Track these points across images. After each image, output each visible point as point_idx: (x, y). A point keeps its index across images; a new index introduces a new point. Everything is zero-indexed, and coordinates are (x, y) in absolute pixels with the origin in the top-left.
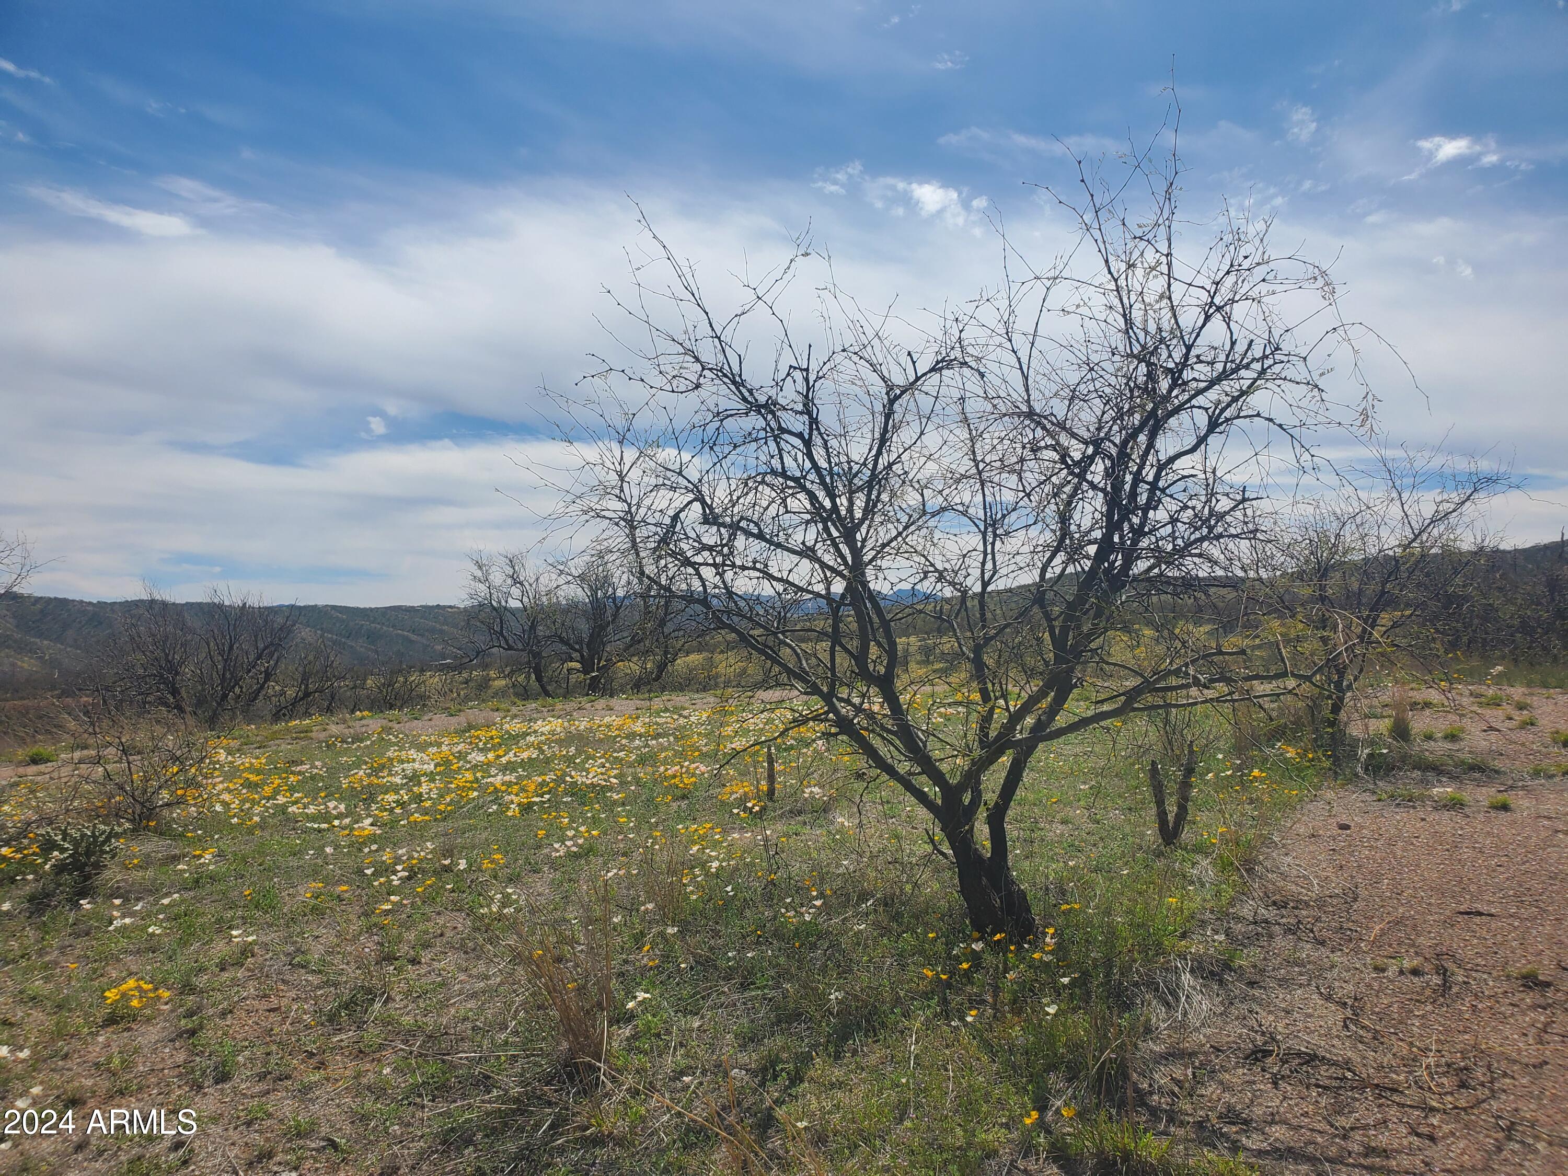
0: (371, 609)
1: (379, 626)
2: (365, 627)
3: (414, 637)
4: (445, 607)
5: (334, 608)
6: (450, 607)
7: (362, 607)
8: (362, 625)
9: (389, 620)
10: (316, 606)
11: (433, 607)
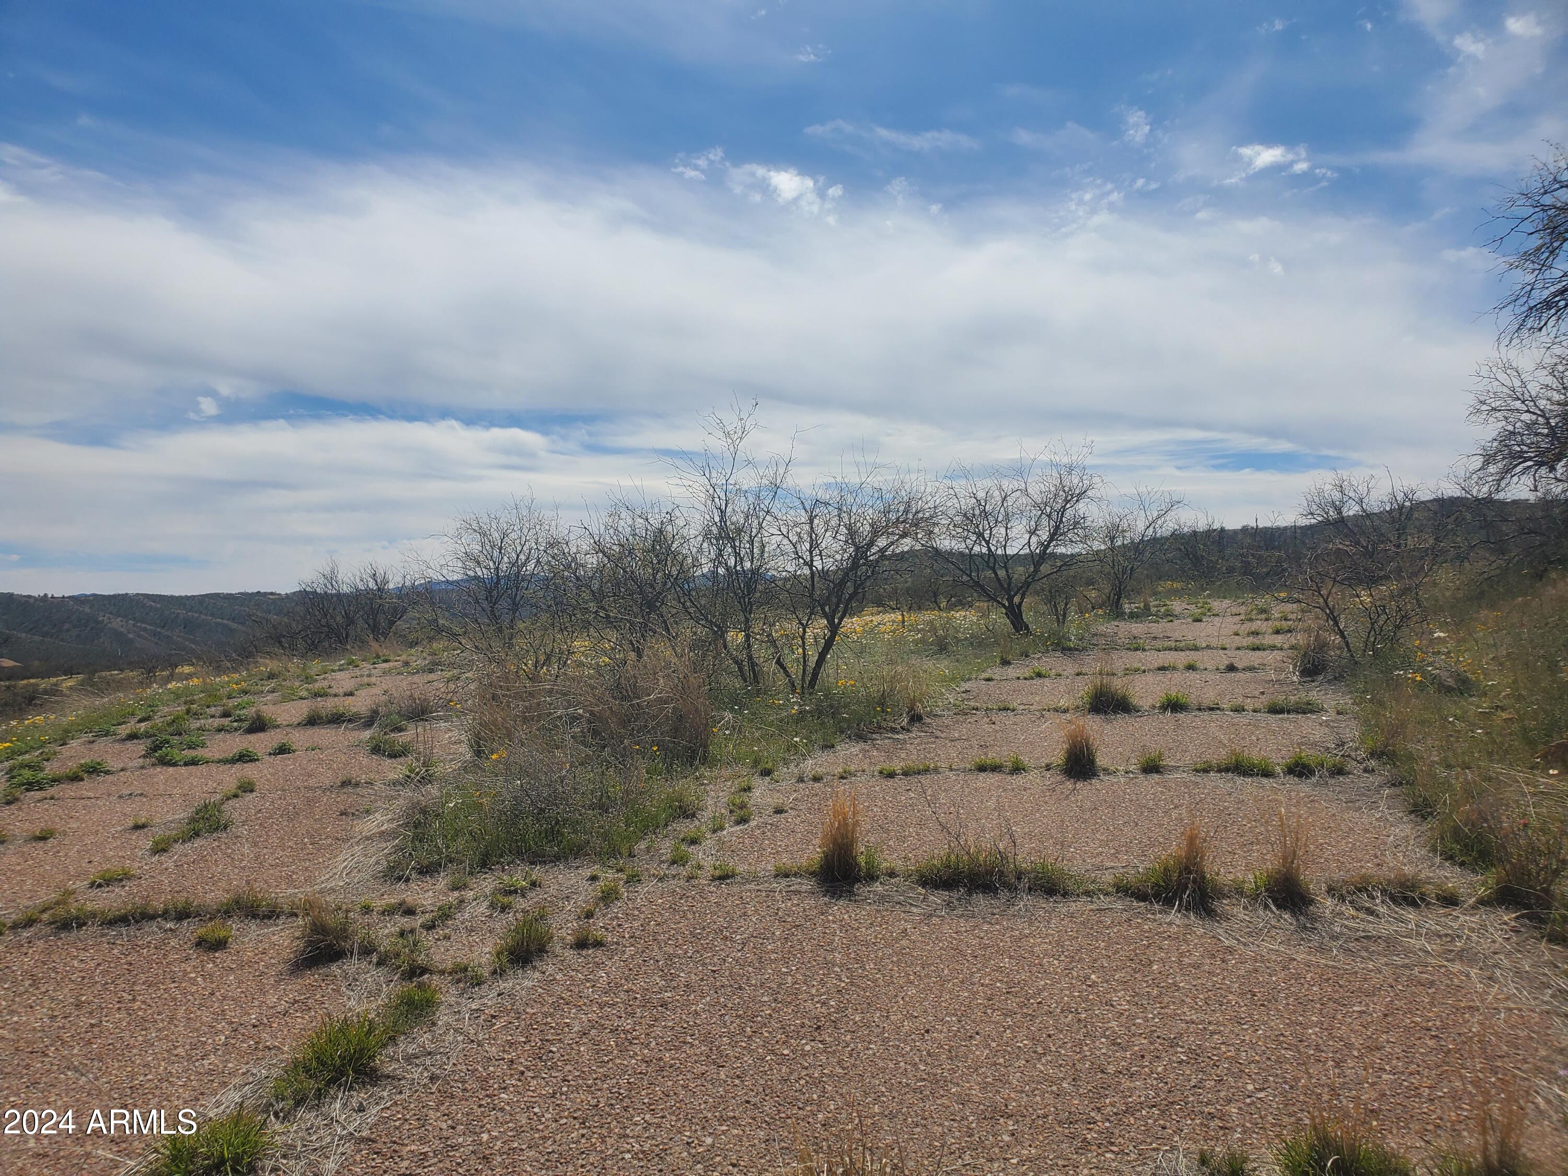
0: (187, 597)
1: (197, 615)
2: (181, 616)
3: (234, 626)
4: (265, 594)
5: (147, 596)
6: (272, 594)
7: (177, 594)
8: (178, 614)
9: (206, 608)
10: (127, 594)
11: (252, 593)
